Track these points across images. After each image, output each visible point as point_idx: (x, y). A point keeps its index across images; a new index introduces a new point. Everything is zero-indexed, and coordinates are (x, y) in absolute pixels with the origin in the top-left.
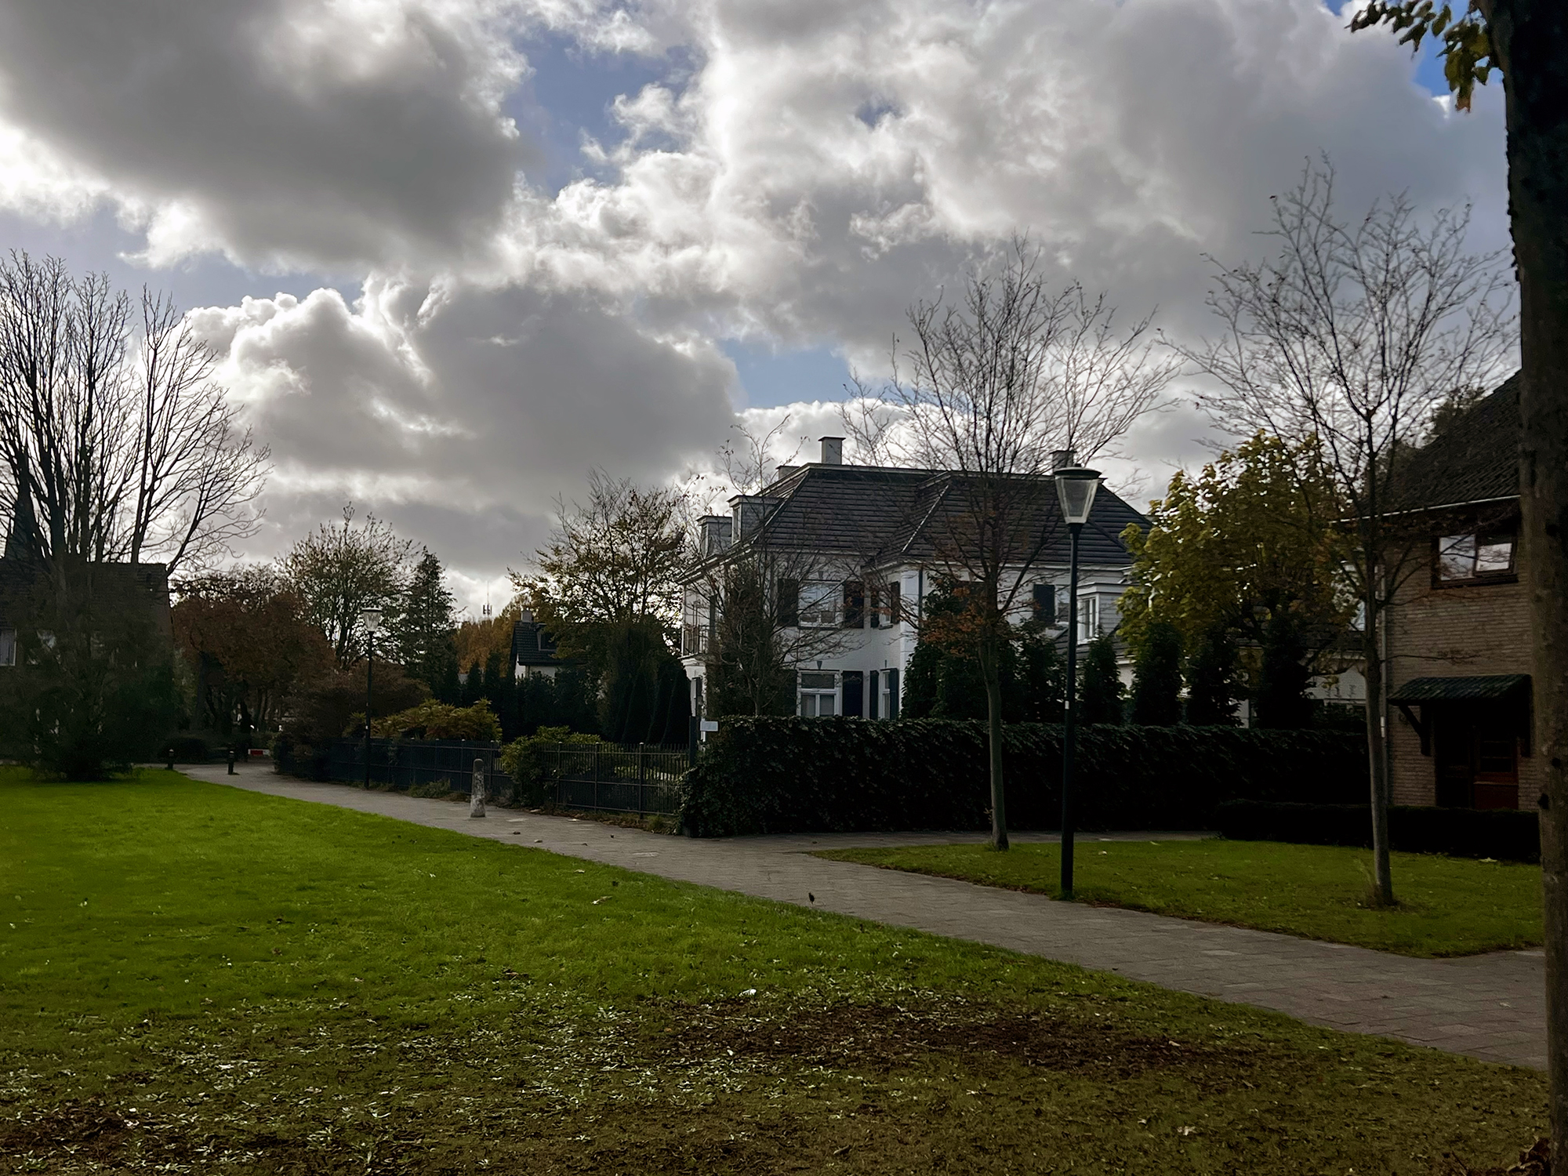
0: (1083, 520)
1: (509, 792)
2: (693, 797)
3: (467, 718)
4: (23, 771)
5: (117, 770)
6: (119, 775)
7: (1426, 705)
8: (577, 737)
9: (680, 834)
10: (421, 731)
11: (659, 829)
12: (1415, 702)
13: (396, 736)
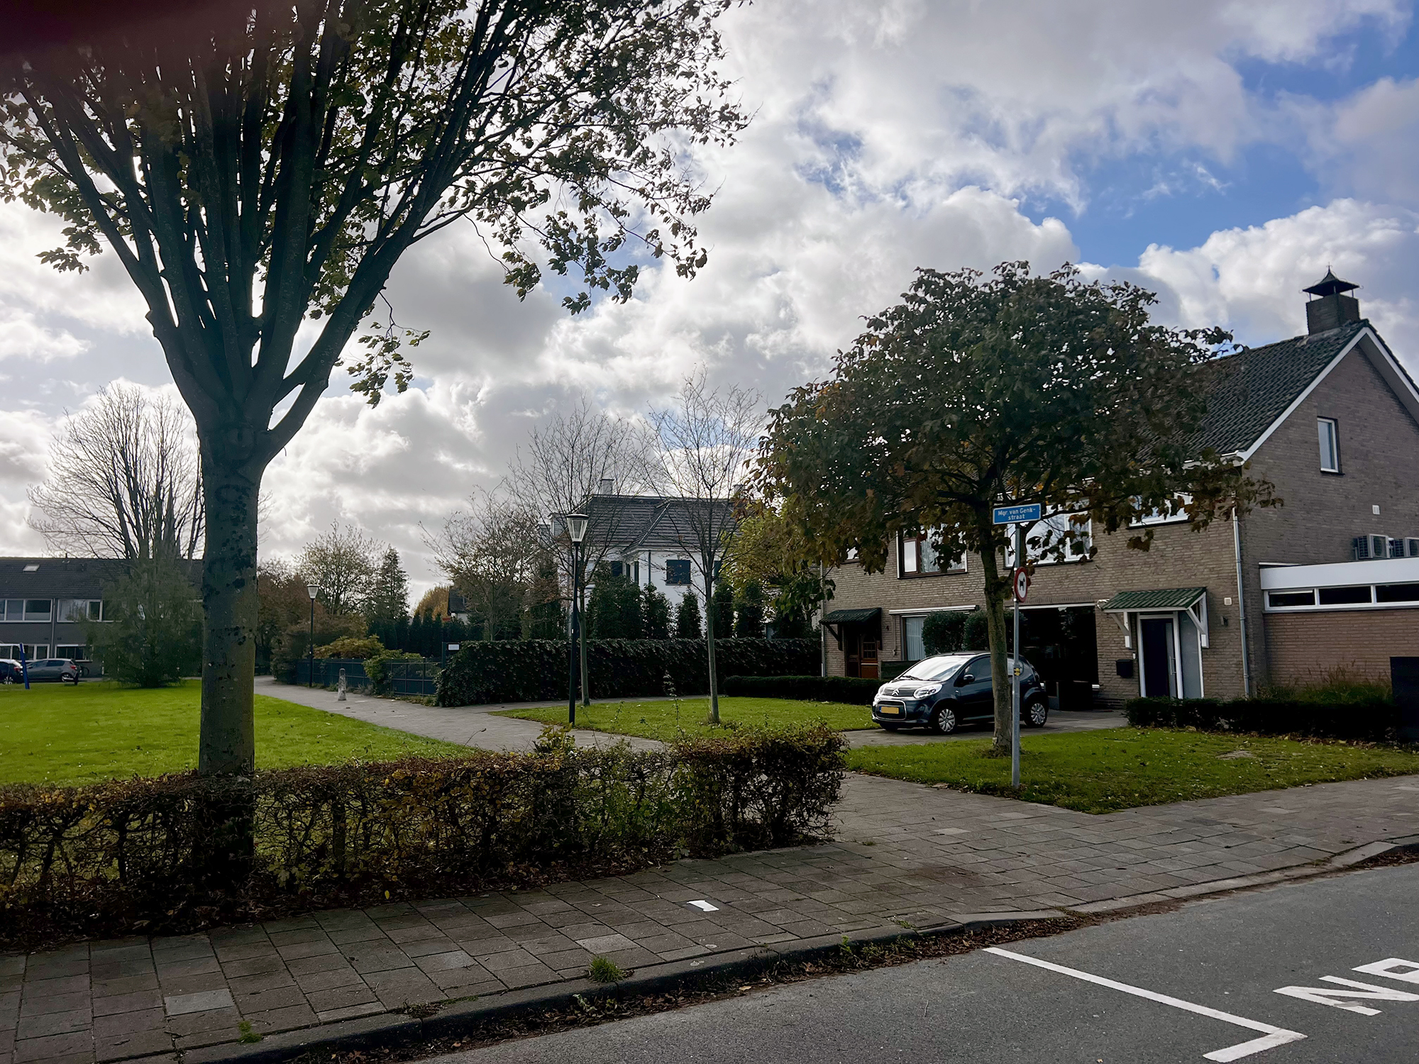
0: (580, 540)
1: (370, 687)
2: (443, 685)
3: (365, 646)
4: (115, 683)
5: (171, 681)
6: (173, 684)
7: (840, 624)
8: (407, 655)
9: (437, 705)
10: (338, 654)
11: (429, 703)
12: (834, 623)
13: (327, 656)
